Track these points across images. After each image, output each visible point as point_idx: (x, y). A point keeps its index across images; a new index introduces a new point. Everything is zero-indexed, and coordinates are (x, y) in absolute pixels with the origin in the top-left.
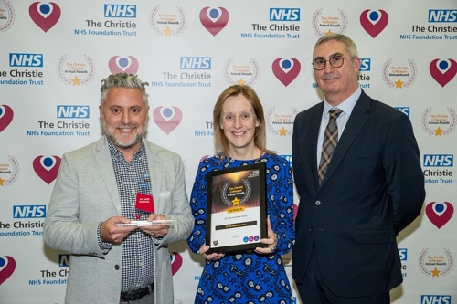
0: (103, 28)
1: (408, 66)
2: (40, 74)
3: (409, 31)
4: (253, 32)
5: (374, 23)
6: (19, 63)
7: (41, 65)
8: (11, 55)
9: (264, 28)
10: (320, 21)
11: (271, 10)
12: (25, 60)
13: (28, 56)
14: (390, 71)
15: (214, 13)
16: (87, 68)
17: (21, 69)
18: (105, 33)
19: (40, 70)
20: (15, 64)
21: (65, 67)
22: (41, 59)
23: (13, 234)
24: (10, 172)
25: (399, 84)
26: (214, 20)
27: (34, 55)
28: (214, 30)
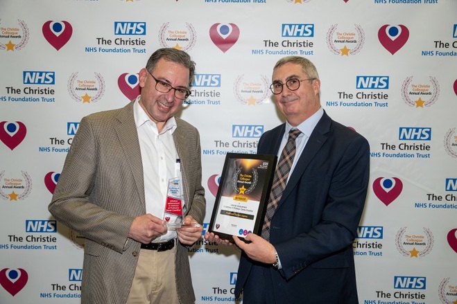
0: (113, 46)
1: (430, 84)
2: (52, 92)
3: (432, 47)
4: (265, 49)
5: (393, 38)
6: (32, 81)
7: (53, 83)
8: (25, 73)
9: (276, 44)
10: (335, 37)
11: (284, 25)
12: (38, 77)
13: (41, 74)
14: (410, 89)
15: (225, 29)
16: (97, 85)
17: (34, 87)
18: (114, 51)
19: (51, 87)
20: (29, 82)
21: (76, 85)
22: (53, 77)
23: (26, 247)
24: (23, 187)
25: (420, 103)
26: (224, 37)
27: (46, 73)
28: (224, 46)
